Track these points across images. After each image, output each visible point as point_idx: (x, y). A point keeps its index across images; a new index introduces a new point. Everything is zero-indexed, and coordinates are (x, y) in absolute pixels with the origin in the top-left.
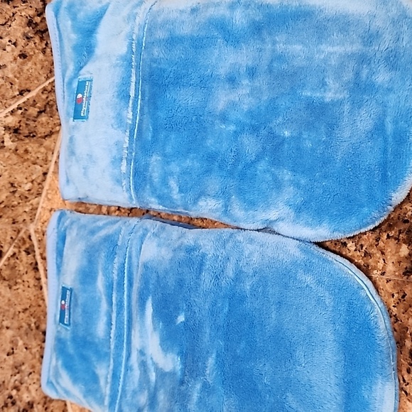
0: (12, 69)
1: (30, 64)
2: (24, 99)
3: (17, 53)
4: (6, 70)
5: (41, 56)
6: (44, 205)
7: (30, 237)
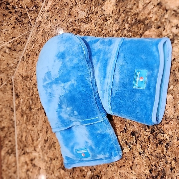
0: (10, 31)
1: (16, 30)
2: (13, 40)
3: (12, 27)
4: (8, 31)
5: (19, 28)
6: (17, 71)
7: (12, 80)
